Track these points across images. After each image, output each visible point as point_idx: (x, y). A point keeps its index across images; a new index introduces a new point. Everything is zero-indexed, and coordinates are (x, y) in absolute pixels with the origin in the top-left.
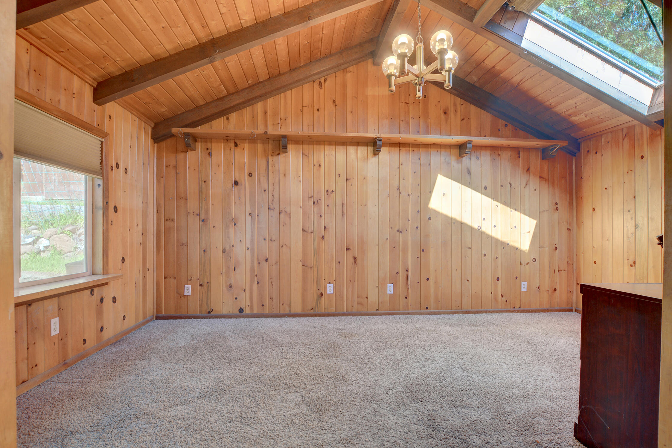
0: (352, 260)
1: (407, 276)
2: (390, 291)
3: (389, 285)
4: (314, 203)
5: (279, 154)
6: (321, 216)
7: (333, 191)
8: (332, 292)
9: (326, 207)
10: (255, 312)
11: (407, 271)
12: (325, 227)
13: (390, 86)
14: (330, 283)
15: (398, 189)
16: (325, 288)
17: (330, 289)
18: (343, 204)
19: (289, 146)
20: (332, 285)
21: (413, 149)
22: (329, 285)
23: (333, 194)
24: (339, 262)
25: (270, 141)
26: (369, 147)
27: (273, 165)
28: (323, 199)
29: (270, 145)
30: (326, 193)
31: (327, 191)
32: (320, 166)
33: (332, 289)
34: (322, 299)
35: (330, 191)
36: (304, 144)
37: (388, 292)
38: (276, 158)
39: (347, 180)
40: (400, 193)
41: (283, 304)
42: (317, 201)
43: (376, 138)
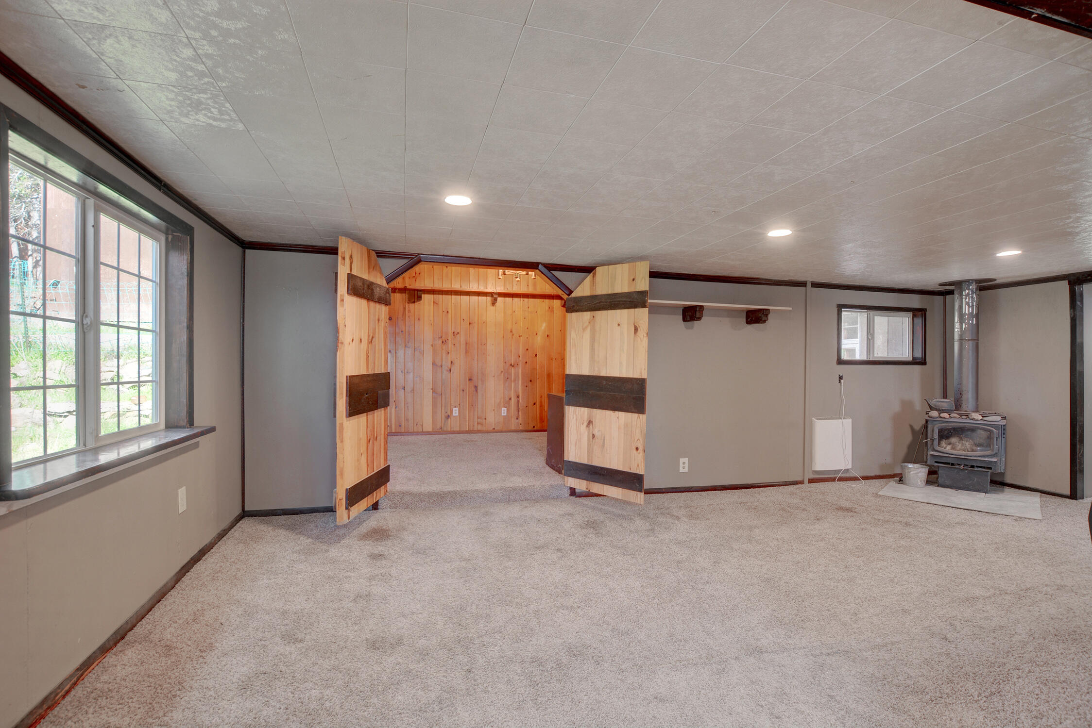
0: (473, 389)
1: (518, 401)
2: (504, 413)
3: (503, 409)
4: (442, 342)
5: (414, 302)
6: (448, 353)
7: (458, 333)
8: (457, 415)
9: (453, 346)
10: (393, 431)
11: (518, 397)
12: (452, 362)
13: (498, 276)
14: (455, 407)
15: (511, 331)
16: (452, 411)
17: (456, 412)
18: (466, 343)
19: (423, 295)
20: (457, 409)
21: (523, 299)
22: (454, 409)
23: (458, 335)
24: (463, 390)
25: (407, 291)
26: (488, 297)
27: (409, 311)
28: (450, 339)
29: (406, 294)
30: (452, 335)
31: (454, 333)
32: (448, 312)
33: (457, 412)
34: (449, 420)
35: (456, 333)
36: (435, 294)
37: (503, 415)
38: (412, 306)
39: (470, 324)
40: (513, 335)
41: (417, 425)
42: (446, 341)
43: (493, 293)
